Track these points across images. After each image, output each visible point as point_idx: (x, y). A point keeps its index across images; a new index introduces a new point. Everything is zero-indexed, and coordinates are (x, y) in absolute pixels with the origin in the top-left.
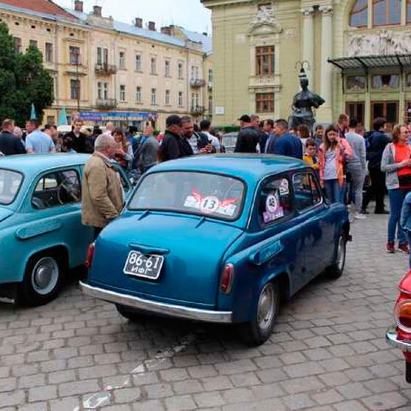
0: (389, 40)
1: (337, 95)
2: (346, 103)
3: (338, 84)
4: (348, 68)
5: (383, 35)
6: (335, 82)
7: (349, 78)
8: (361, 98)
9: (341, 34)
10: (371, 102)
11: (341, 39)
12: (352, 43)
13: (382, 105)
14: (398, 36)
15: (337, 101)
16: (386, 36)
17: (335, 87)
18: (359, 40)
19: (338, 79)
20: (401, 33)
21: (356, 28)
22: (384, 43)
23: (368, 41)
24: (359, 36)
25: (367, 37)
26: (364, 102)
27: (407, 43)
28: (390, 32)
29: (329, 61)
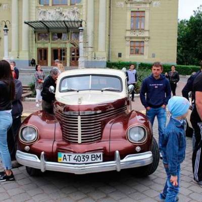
0: (61, 13)
1: (32, 44)
2: (38, 48)
3: (32, 37)
4: (38, 28)
5: (57, 10)
6: (30, 36)
7: (39, 34)
8: (46, 46)
9: (34, 8)
10: (52, 48)
11: (34, 11)
12: (40, 13)
13: (57, 50)
14: (66, 11)
15: (32, 47)
16: (59, 11)
17: (31, 39)
18: (45, 12)
19: (32, 34)
20: (67, 10)
21: (42, 5)
22: (58, 15)
23: (49, 13)
24: (44, 10)
25: (49, 11)
26: (47, 48)
27: (71, 16)
28: (61, 8)
29: (25, 23)
